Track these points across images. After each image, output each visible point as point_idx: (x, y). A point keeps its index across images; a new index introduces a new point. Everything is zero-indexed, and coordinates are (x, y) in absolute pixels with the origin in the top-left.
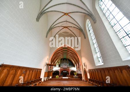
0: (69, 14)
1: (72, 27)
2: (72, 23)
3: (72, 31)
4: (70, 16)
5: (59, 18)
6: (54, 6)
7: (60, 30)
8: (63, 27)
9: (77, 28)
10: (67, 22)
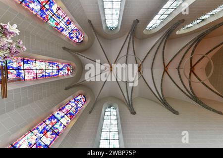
0: (166, 64)
1: (191, 58)
2: (182, 58)
3: (204, 57)
4: (170, 62)
5: (173, 81)
6: (155, 85)
7: (200, 80)
8: (192, 73)
9: (196, 46)
10: (181, 67)
